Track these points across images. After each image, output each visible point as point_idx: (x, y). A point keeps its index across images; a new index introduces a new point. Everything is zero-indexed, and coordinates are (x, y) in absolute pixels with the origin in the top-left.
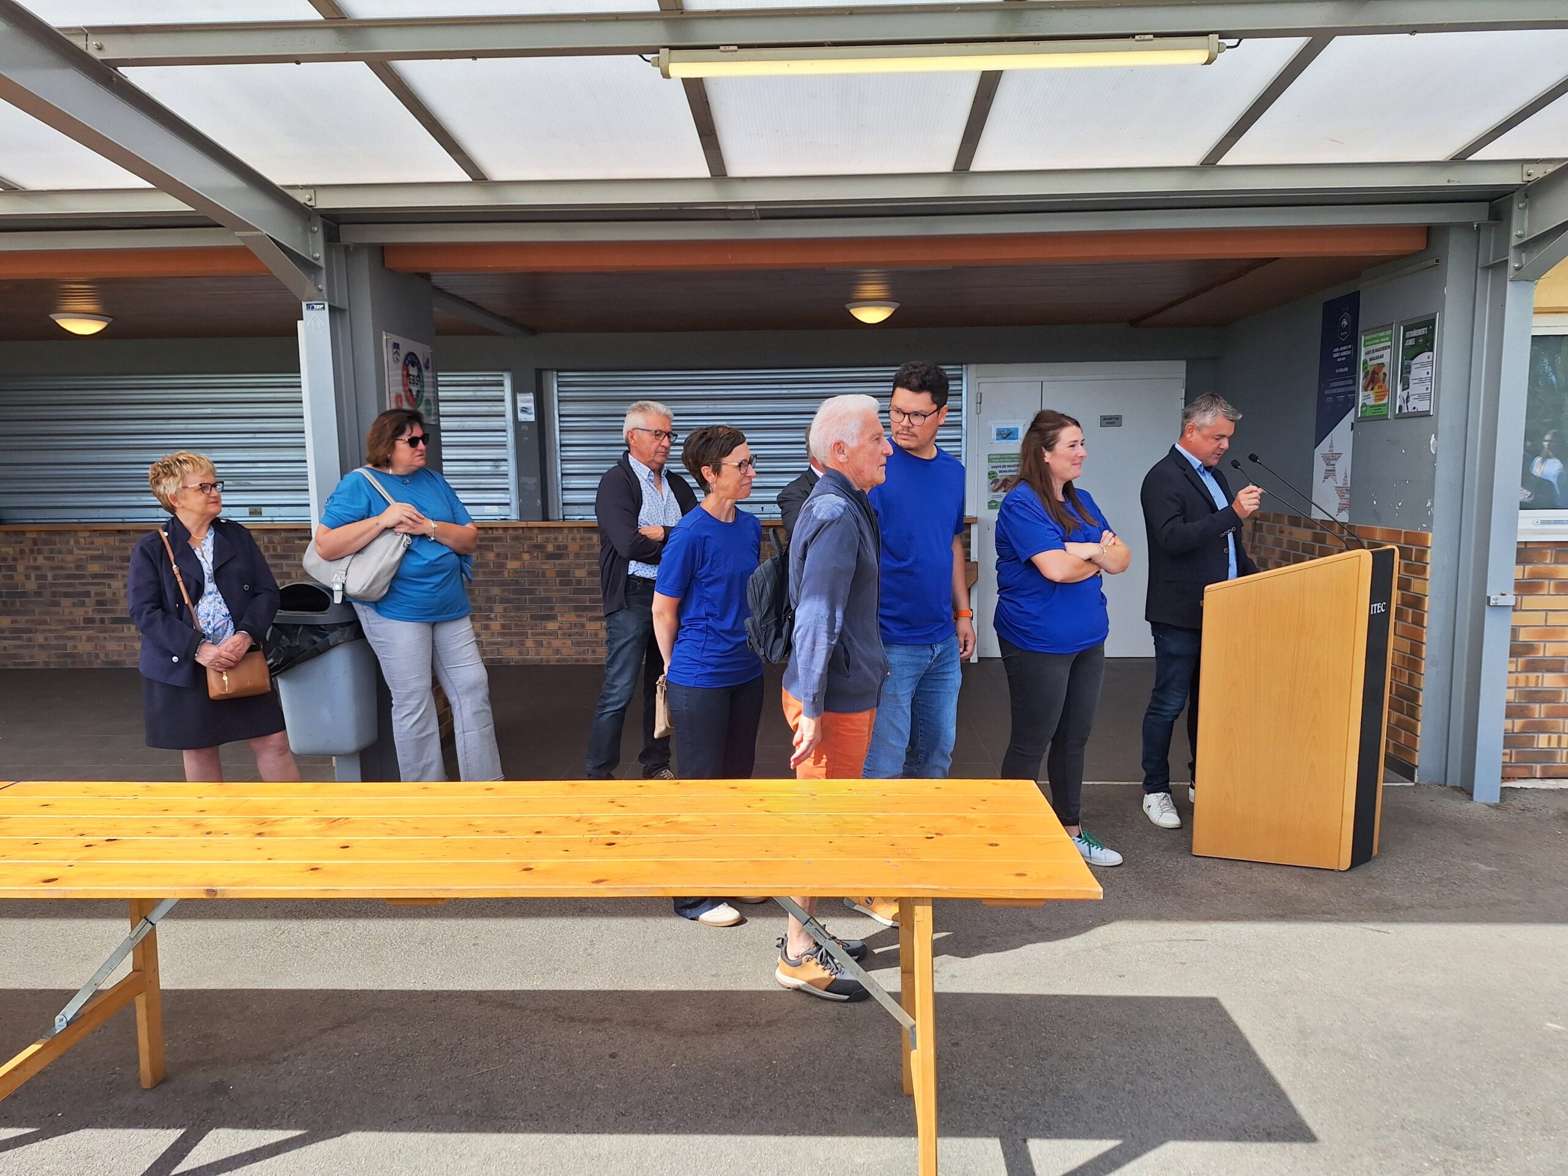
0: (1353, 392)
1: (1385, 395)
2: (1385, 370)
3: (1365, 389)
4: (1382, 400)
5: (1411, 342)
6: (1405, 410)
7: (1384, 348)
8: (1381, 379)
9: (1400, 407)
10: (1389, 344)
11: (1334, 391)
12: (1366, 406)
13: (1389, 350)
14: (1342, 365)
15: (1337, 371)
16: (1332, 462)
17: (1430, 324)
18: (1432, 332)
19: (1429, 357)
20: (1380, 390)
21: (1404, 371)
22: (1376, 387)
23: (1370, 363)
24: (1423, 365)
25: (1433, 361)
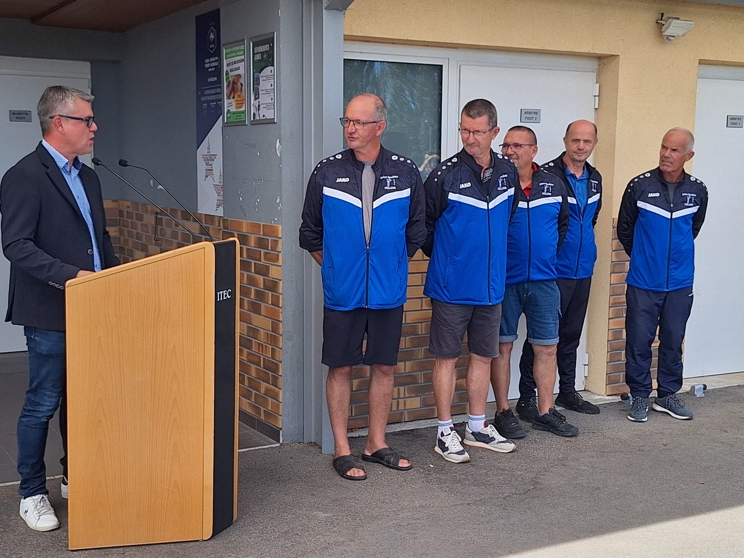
0: (220, 100)
1: (243, 103)
2: (242, 81)
3: (229, 98)
4: (241, 107)
5: (258, 57)
6: (257, 118)
7: (240, 61)
8: (240, 89)
9: (254, 114)
10: (243, 57)
11: (208, 98)
12: (230, 113)
13: (243, 63)
14: (212, 74)
15: (209, 80)
16: (210, 162)
17: (270, 41)
18: (272, 48)
19: (271, 71)
20: (239, 99)
21: (255, 83)
22: (236, 96)
23: (231, 74)
24: (268, 78)
25: (274, 75)
